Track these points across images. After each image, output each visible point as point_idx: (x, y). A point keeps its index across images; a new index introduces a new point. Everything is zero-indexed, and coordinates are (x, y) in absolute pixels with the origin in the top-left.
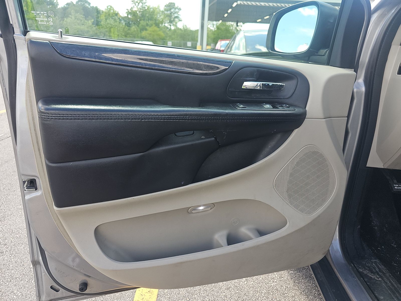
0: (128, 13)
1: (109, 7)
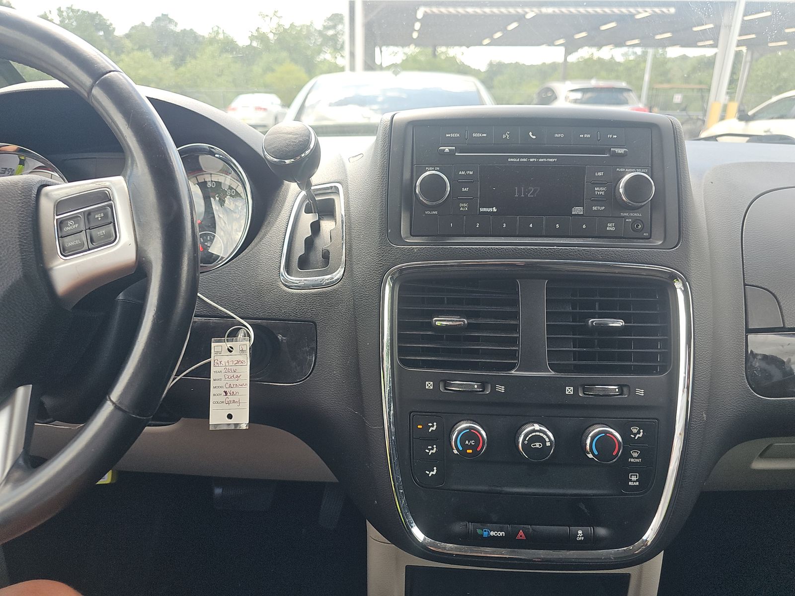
0: (252, 38)
1: (216, 29)
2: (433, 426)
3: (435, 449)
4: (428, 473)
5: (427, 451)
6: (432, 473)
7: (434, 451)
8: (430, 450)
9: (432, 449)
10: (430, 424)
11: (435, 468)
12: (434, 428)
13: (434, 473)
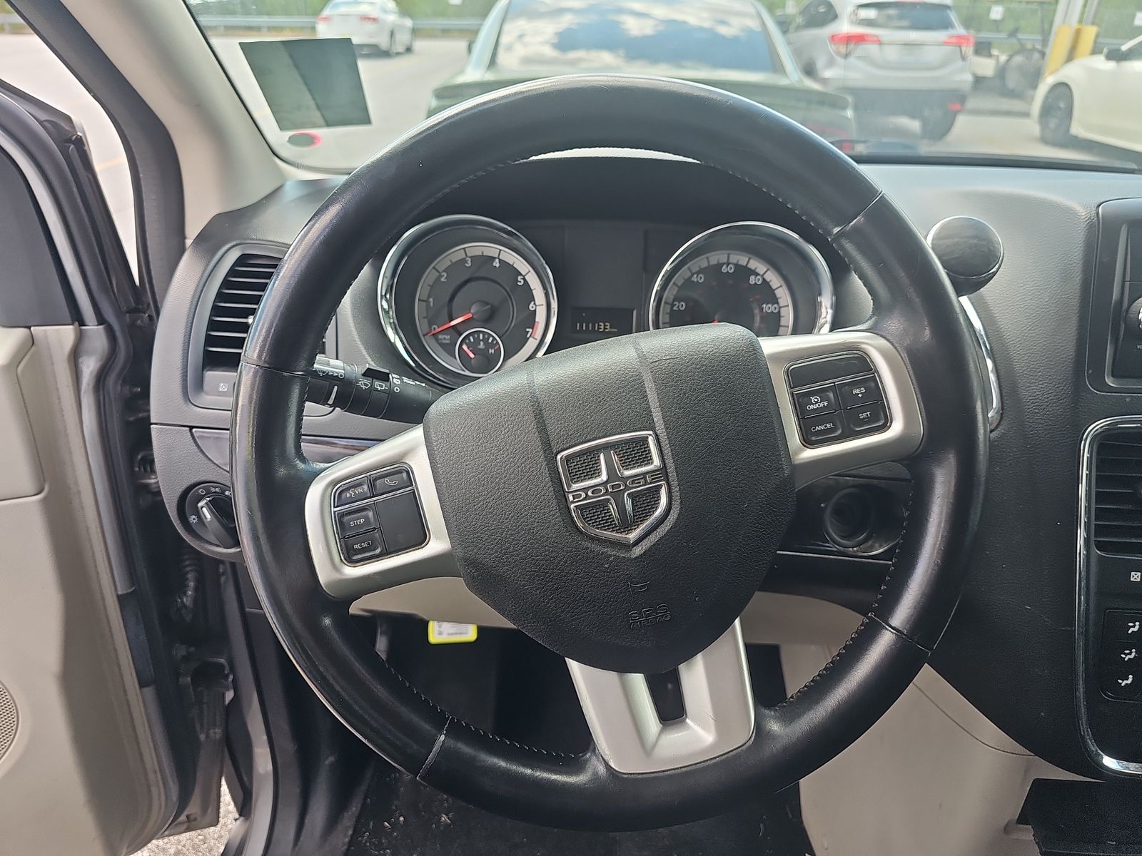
2: (1134, 626)
3: (1133, 654)
4: (1120, 681)
5: (1123, 656)
6: (1125, 682)
7: (1132, 656)
8: (1126, 654)
9: (1130, 654)
10: (1131, 624)
11: (1131, 676)
12: (1136, 629)
13: (1129, 682)
